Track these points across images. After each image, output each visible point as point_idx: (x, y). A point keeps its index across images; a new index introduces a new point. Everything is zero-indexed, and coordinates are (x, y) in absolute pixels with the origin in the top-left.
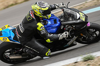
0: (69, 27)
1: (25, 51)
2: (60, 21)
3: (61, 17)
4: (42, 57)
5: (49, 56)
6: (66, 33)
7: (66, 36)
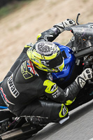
0: (90, 60)
6: (87, 72)
7: (89, 76)
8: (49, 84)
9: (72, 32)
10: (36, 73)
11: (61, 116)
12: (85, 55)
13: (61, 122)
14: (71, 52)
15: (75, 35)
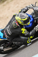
8: (23, 30)
9: (33, 9)
10: (19, 25)
11: (28, 42)
13: (28, 45)
14: (32, 17)
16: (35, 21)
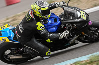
0: (69, 26)
1: (26, 51)
2: (60, 20)
3: (62, 16)
4: (43, 57)
5: (49, 56)
6: (66, 32)
12: (67, 23)
15: (65, 11)
16: (63, 26)
